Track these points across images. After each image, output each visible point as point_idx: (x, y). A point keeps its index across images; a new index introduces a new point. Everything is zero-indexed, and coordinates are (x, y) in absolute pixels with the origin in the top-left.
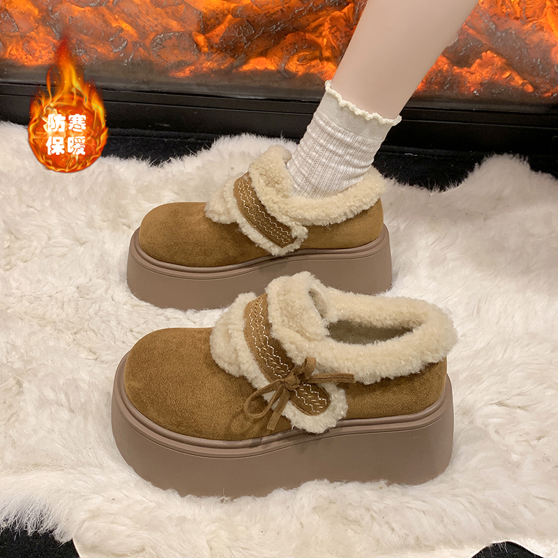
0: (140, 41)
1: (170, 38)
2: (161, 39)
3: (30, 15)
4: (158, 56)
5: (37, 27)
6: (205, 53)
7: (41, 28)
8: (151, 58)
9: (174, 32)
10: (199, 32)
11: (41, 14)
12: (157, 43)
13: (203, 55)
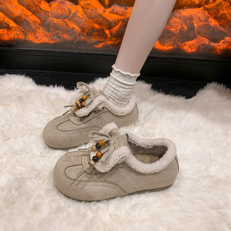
0: (81, 33)
1: (95, 32)
2: (91, 32)
3: (36, 22)
4: (89, 39)
5: (39, 27)
6: (109, 38)
7: (41, 28)
8: (86, 40)
9: (97, 29)
10: (107, 29)
11: (41, 22)
12: (89, 34)
13: (108, 38)
